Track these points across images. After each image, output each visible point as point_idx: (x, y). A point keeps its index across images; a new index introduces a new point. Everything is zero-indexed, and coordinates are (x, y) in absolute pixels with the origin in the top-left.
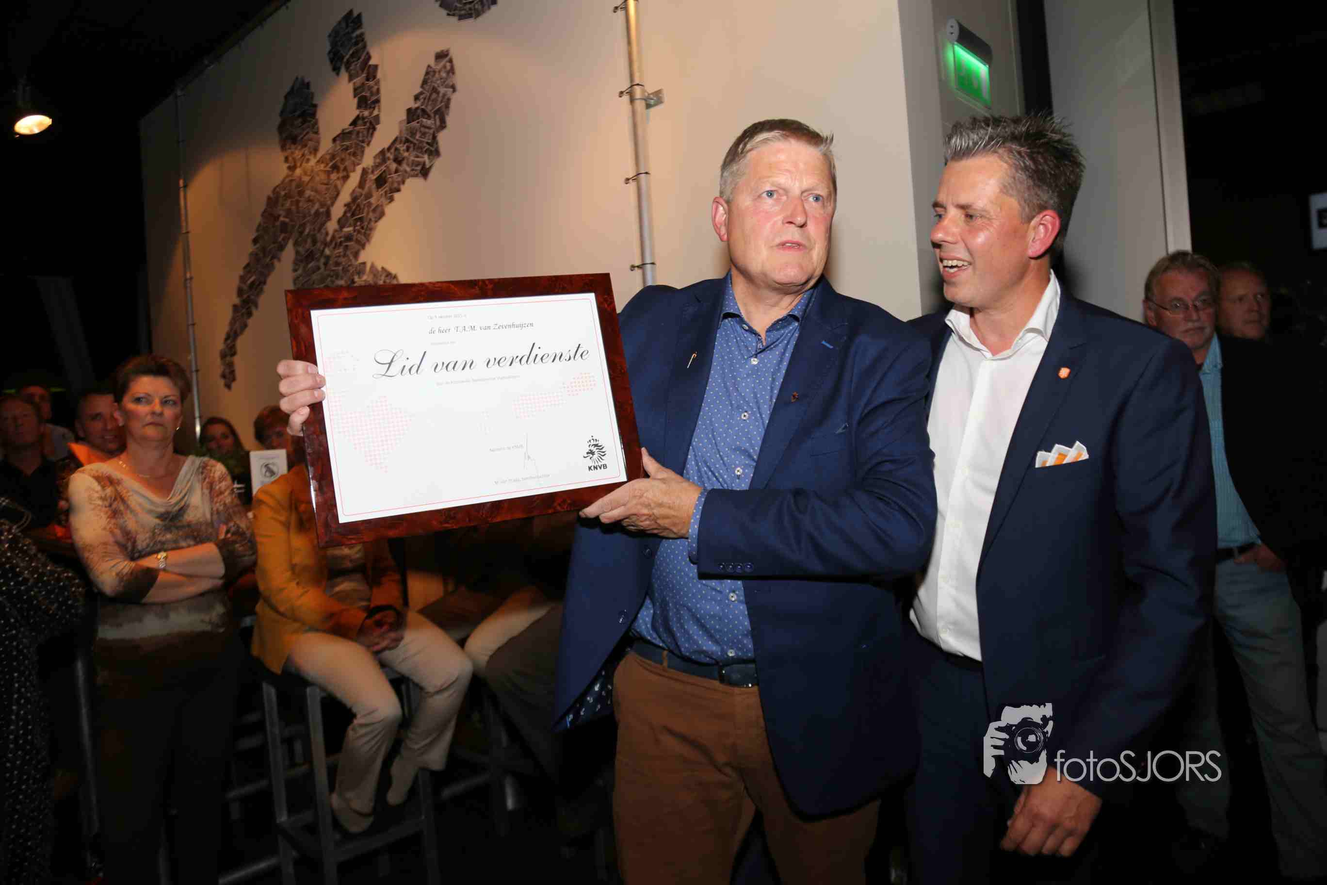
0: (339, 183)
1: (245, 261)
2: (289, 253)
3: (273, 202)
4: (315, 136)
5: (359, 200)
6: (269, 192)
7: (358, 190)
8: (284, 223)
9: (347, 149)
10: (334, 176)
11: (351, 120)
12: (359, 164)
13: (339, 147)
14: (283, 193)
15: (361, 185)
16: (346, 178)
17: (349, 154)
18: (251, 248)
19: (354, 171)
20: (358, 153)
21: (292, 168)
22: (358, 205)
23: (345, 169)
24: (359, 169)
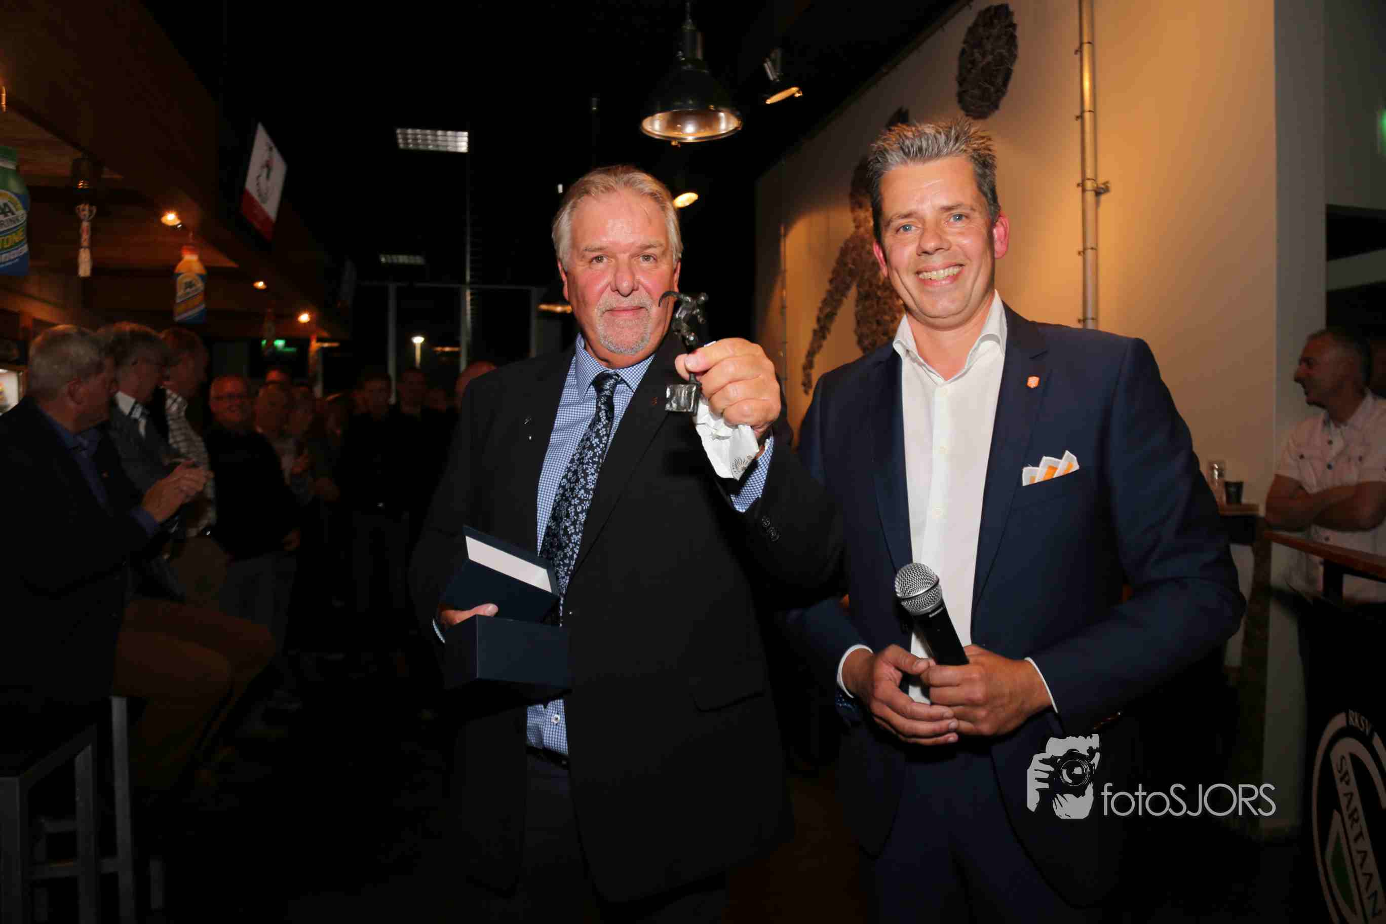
1: (823, 296)
2: (853, 292)
3: (844, 252)
6: (841, 244)
8: (851, 270)
14: (851, 245)
18: (827, 286)
21: (858, 227)
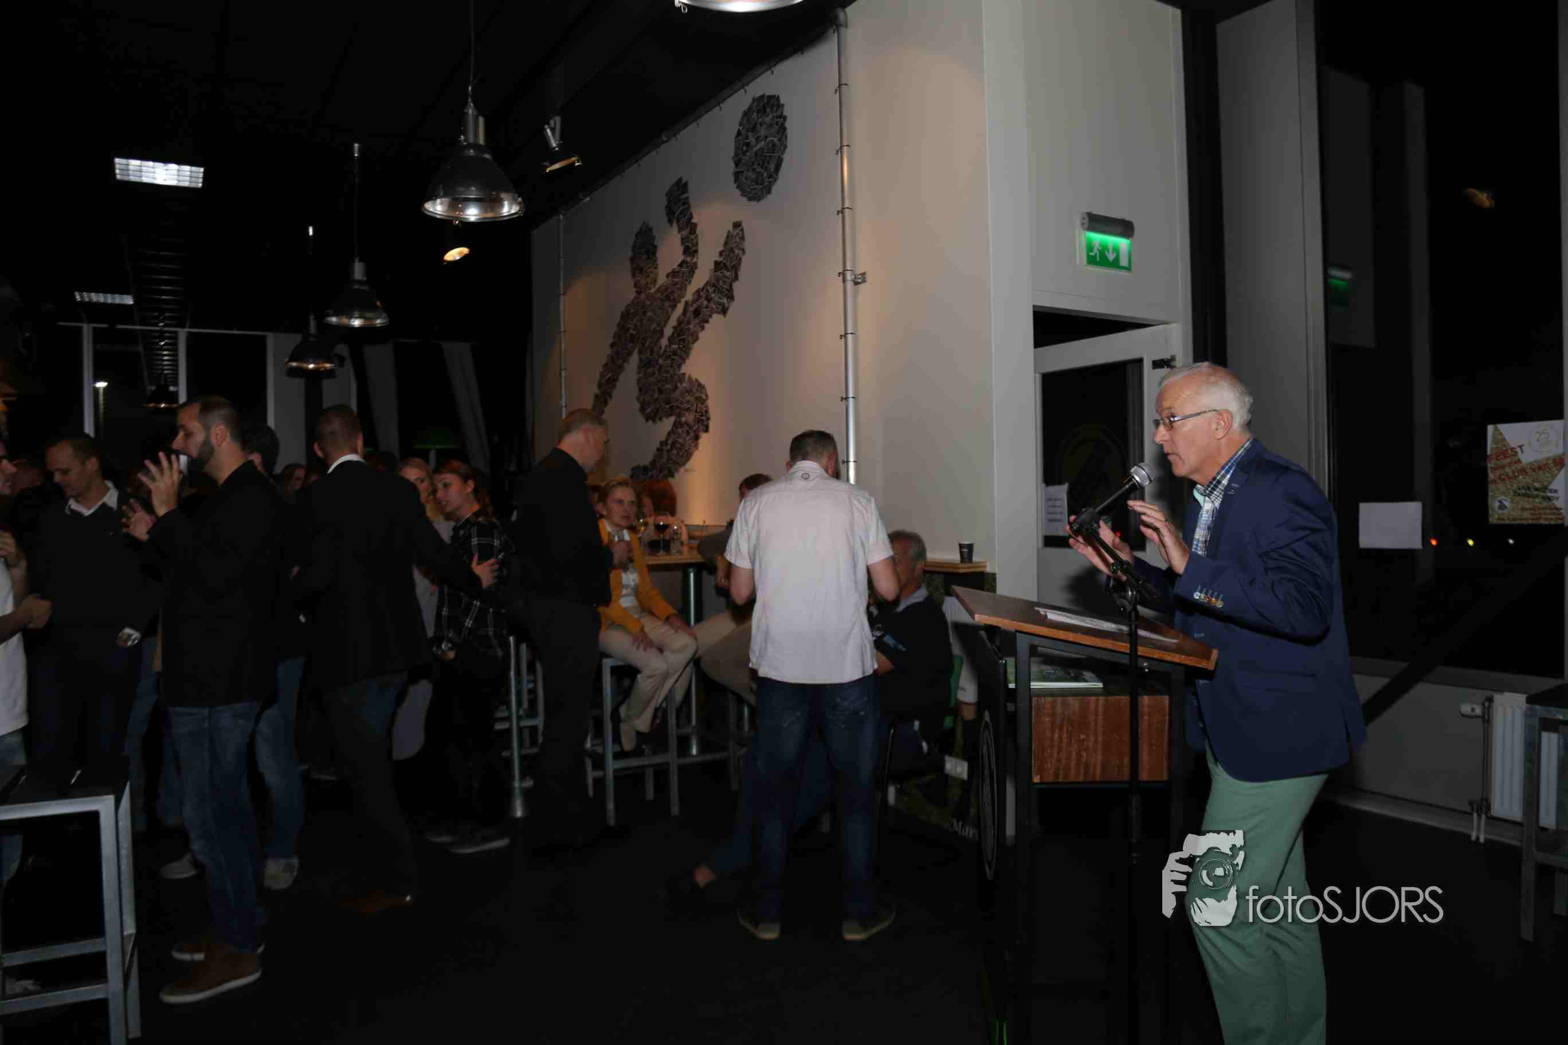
0: (670, 310)
2: (634, 359)
4: (653, 270)
5: (683, 325)
6: (622, 308)
7: (683, 317)
9: (676, 284)
10: (667, 304)
11: (679, 261)
12: (683, 298)
13: (670, 282)
14: (632, 311)
15: (685, 312)
16: (674, 307)
17: (678, 288)
19: (680, 302)
20: (683, 288)
21: (638, 293)
22: (682, 330)
23: (674, 299)
24: (683, 301)
